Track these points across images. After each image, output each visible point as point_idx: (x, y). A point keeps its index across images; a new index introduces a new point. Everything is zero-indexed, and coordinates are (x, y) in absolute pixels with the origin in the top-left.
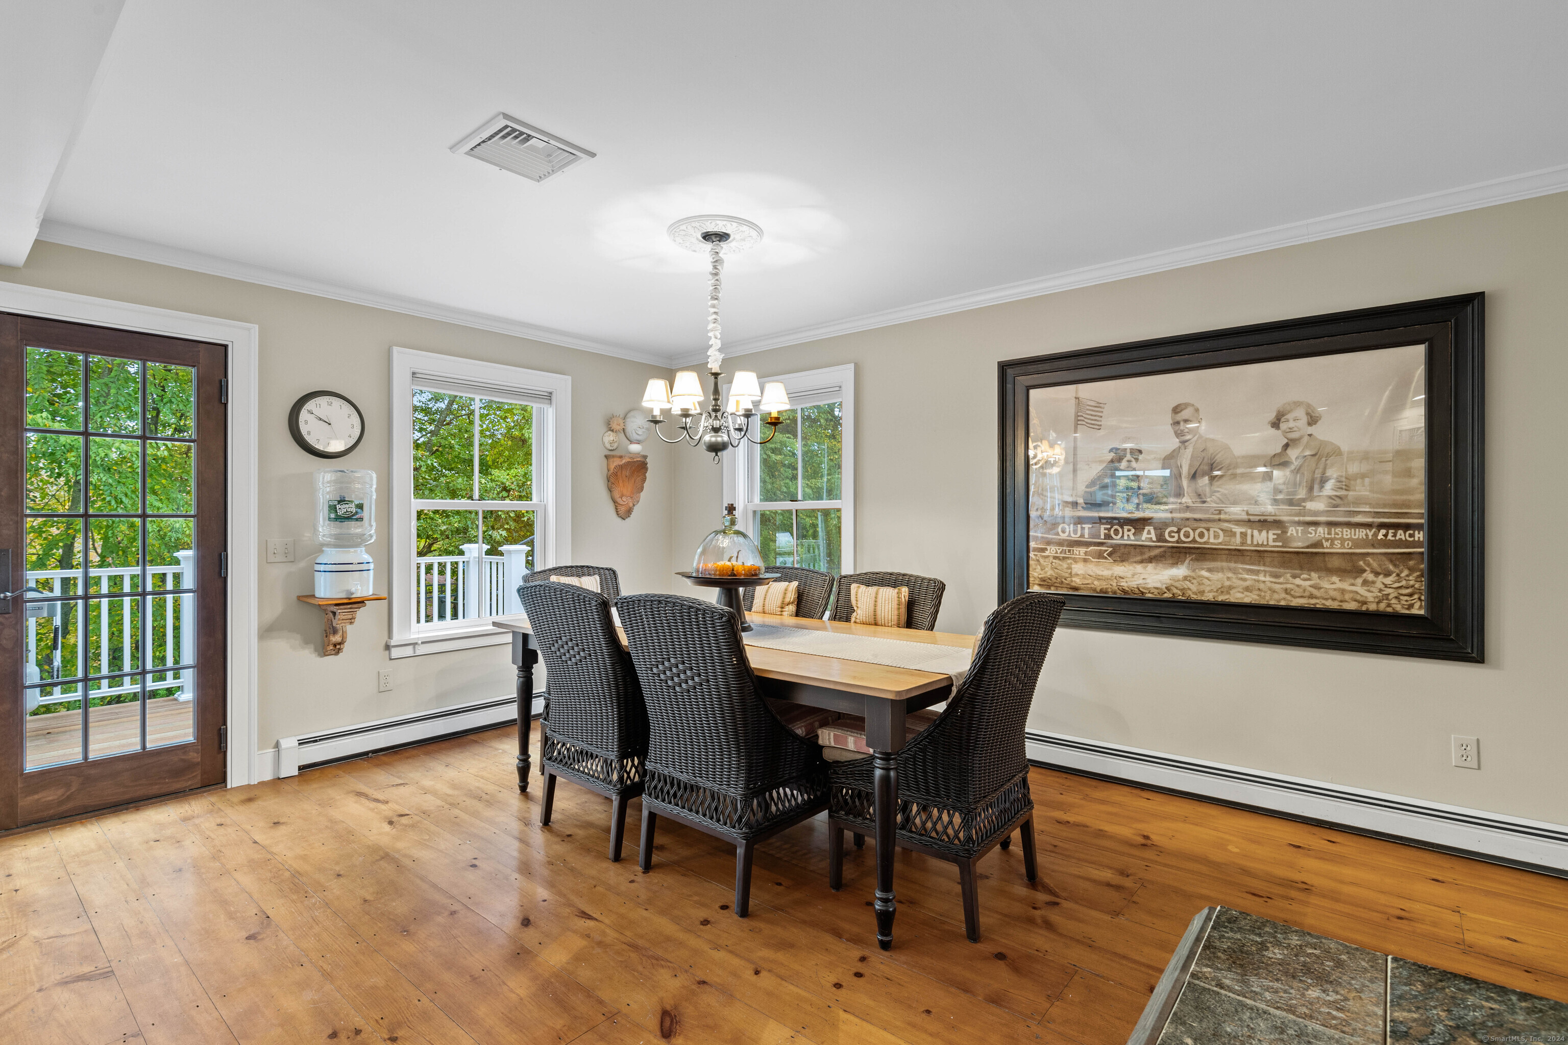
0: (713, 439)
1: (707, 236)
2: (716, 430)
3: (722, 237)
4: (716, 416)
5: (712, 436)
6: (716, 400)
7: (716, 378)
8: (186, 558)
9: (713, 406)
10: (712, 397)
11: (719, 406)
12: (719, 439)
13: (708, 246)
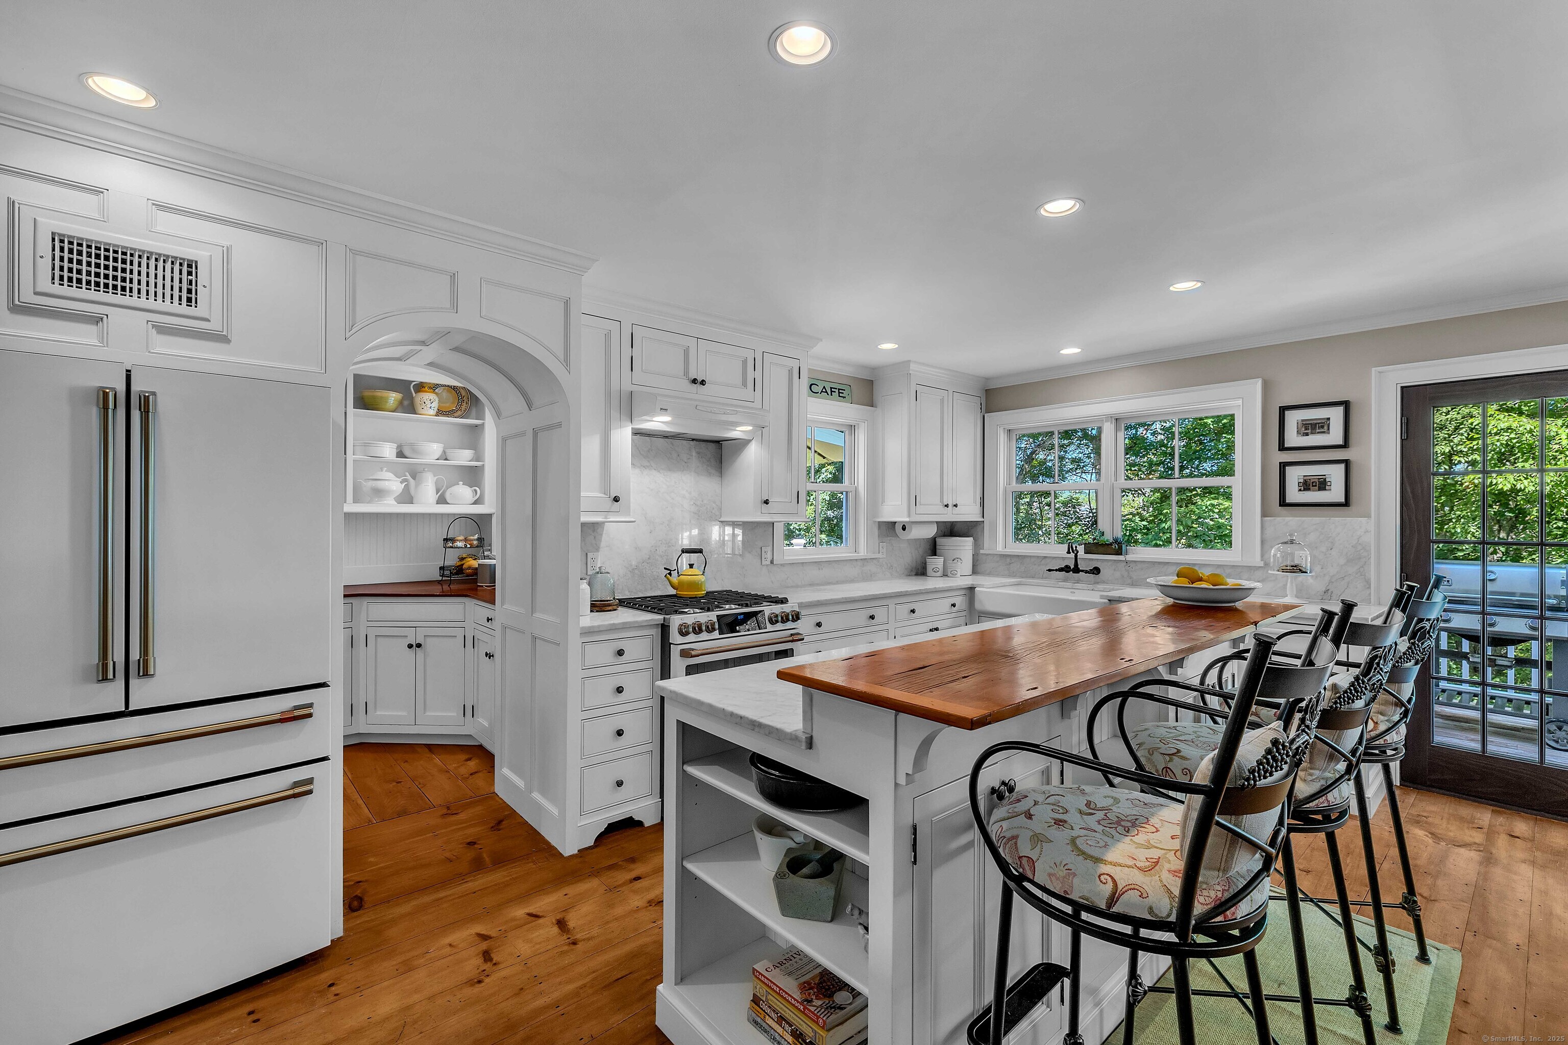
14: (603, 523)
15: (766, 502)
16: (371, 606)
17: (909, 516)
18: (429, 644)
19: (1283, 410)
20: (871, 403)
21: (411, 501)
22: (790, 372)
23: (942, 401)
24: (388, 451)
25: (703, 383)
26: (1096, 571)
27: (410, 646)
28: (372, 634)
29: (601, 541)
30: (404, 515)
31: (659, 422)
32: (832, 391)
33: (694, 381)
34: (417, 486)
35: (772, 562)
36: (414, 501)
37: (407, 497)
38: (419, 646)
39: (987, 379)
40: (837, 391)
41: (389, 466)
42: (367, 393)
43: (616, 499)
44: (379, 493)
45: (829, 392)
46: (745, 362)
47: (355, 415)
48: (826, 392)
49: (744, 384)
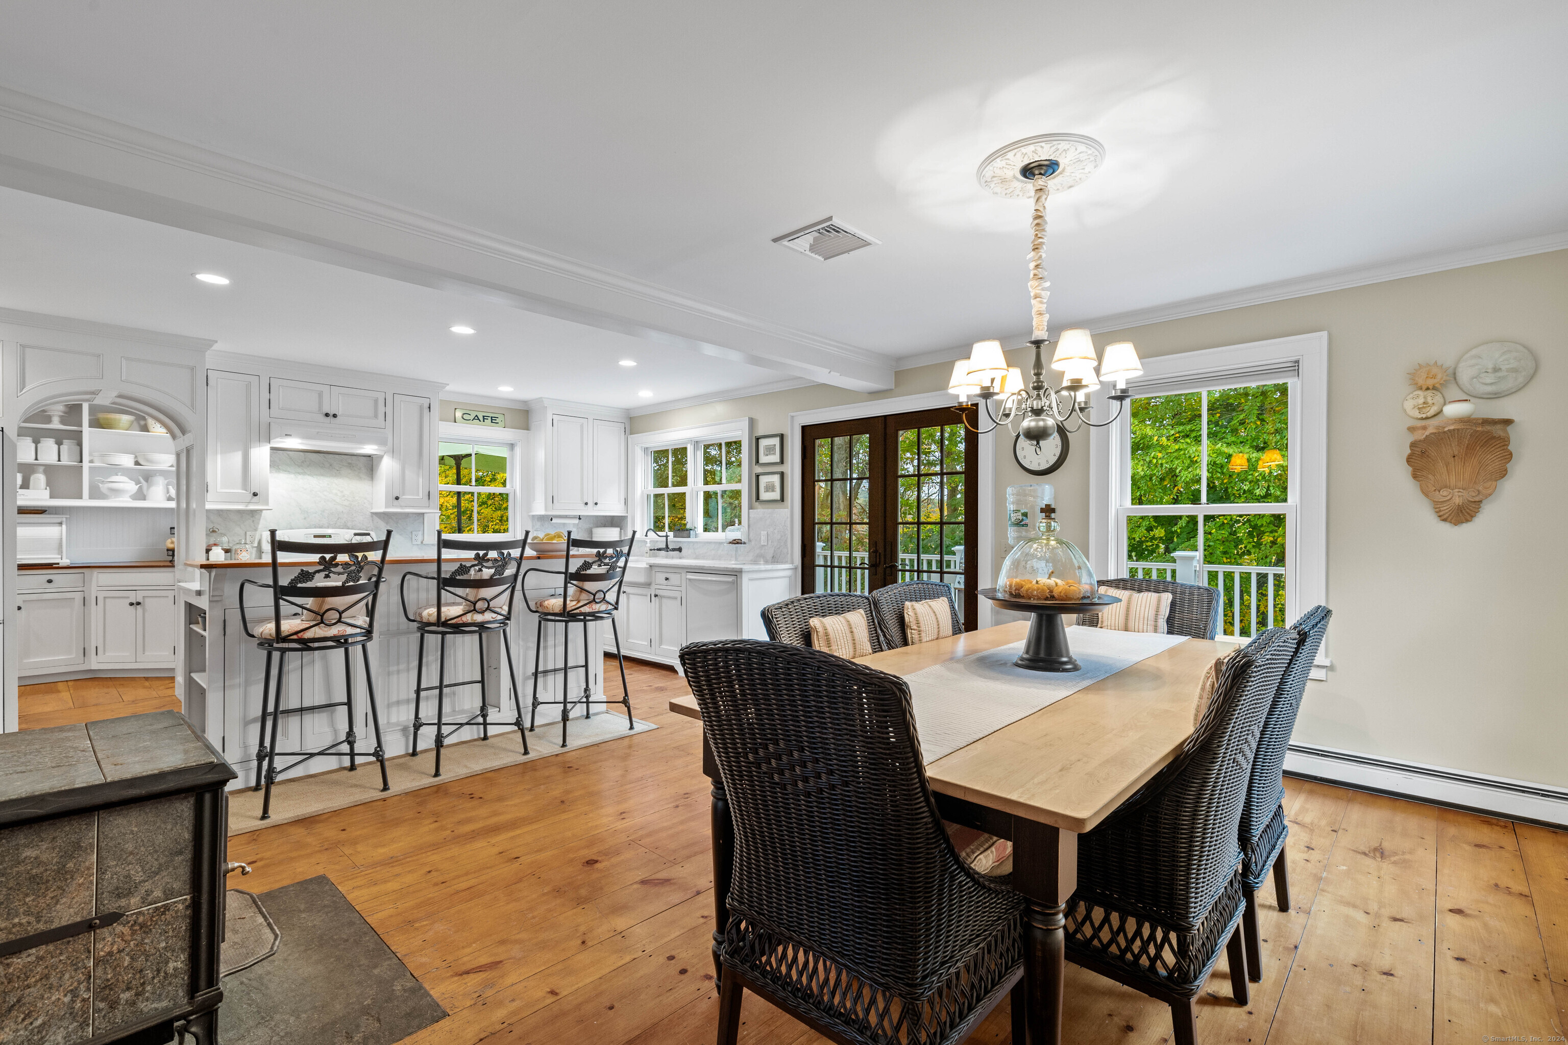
0: (1033, 424)
1: (1028, 172)
2: (1037, 412)
3: (1047, 168)
4: (1038, 395)
5: (1031, 420)
6: (1038, 374)
7: (1038, 347)
8: (959, 551)
9: (1034, 383)
10: (1032, 372)
11: (1042, 382)
12: (1041, 424)
13: (1030, 186)
14: (261, 511)
15: (397, 498)
16: (100, 575)
17: (546, 510)
18: (148, 603)
19: (757, 439)
20: (527, 428)
21: (144, 498)
22: (421, 407)
23: (582, 426)
24: (127, 461)
25: (335, 416)
26: (680, 550)
27: (132, 604)
28: (101, 596)
29: (258, 523)
30: (136, 509)
31: (294, 443)
32: (484, 419)
33: (327, 415)
34: (149, 487)
35: (422, 543)
36: (147, 498)
37: (140, 495)
38: (138, 604)
39: (628, 410)
40: (490, 419)
41: (126, 472)
42: (101, 416)
43: (255, 494)
44: (116, 492)
45: (482, 419)
46: (376, 401)
47: (90, 432)
48: (478, 419)
49: (376, 416)
